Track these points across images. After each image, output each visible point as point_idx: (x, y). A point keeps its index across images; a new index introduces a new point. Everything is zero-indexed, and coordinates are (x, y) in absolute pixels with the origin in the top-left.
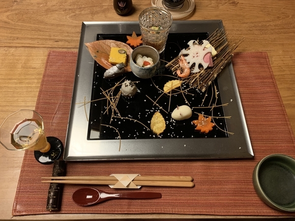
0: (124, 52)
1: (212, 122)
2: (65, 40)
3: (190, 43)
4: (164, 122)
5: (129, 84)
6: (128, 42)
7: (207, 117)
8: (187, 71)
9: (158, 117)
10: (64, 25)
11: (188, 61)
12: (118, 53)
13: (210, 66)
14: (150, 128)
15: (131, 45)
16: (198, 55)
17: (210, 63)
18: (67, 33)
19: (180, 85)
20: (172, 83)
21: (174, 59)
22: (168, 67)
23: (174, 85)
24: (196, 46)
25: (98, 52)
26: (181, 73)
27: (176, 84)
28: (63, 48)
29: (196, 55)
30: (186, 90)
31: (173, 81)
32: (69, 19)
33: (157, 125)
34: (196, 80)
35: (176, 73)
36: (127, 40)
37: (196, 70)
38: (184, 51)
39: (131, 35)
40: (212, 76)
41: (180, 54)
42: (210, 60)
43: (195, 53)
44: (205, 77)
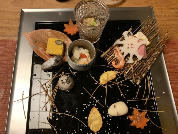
0: (61, 43)
1: (146, 117)
2: (6, 27)
3: (125, 33)
4: (101, 118)
5: (65, 81)
6: (65, 30)
7: (141, 112)
8: (122, 63)
9: (94, 113)
10: (5, 11)
11: (122, 52)
12: (55, 44)
13: (144, 58)
14: (87, 124)
15: (68, 33)
16: (132, 46)
17: (144, 56)
18: (8, 20)
19: (115, 76)
20: (108, 74)
21: (109, 49)
22: (104, 57)
23: (109, 76)
24: (131, 37)
25: (36, 41)
26: (116, 64)
27: (111, 75)
28: (4, 36)
29: (130, 47)
30: (121, 82)
31: (108, 72)
32: (10, 5)
33: (94, 122)
34: (130, 71)
35: (111, 63)
36: (64, 28)
37: (131, 61)
38: (118, 42)
39: (67, 23)
40: (146, 67)
41: (115, 44)
42: (144, 52)
43: (130, 44)
44: (139, 68)
